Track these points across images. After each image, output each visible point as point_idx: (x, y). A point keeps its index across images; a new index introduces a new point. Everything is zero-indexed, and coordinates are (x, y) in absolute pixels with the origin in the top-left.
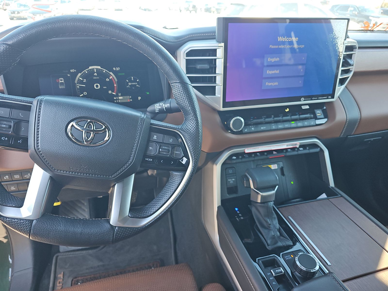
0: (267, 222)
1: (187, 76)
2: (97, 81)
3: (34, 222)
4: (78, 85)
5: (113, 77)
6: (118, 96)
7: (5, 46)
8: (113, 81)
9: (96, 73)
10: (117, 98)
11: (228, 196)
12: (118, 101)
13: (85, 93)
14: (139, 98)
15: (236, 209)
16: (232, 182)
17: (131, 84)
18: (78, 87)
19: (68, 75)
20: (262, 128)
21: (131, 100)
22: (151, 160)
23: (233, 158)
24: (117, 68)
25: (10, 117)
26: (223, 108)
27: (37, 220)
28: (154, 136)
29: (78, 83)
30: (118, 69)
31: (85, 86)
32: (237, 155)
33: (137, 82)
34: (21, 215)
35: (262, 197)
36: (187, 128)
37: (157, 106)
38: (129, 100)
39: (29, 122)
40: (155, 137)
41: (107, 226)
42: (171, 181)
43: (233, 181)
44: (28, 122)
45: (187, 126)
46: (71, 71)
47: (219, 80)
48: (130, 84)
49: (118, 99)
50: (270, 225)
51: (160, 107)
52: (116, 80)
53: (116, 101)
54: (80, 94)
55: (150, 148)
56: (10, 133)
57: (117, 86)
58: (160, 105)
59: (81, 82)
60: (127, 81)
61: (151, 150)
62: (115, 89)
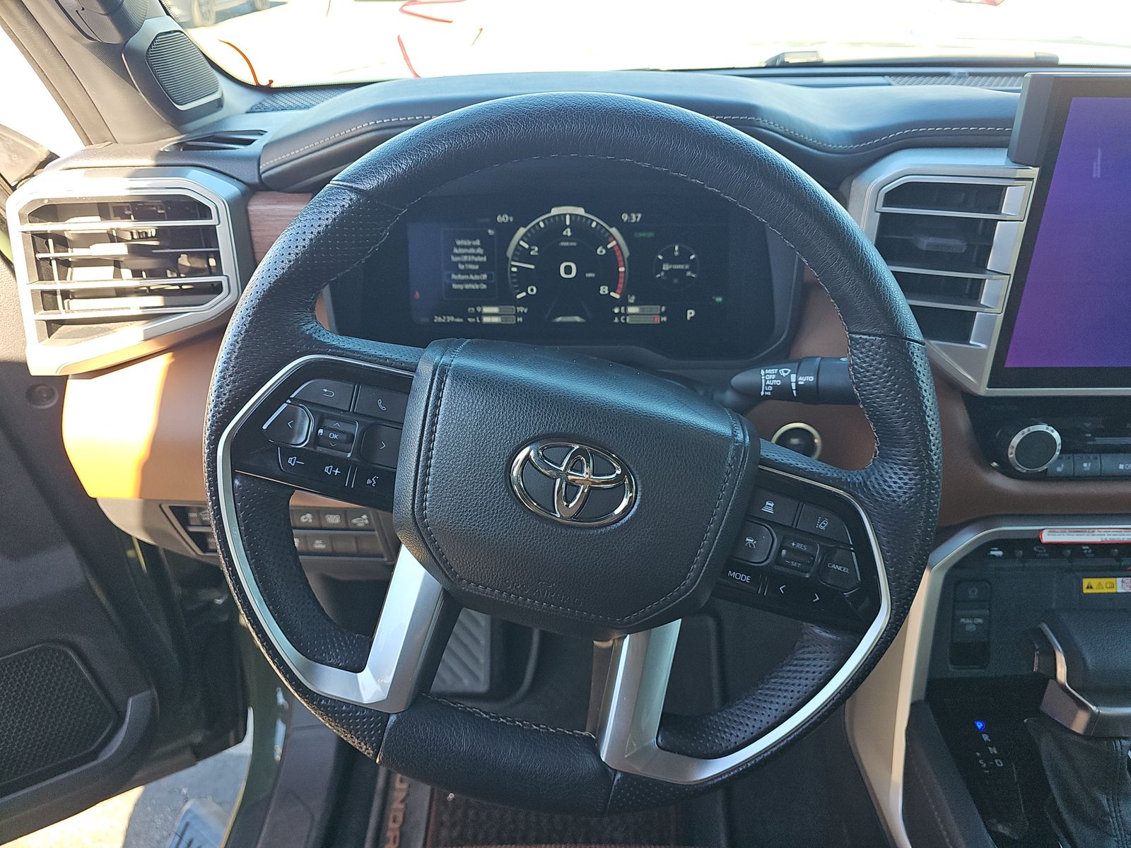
0: (1096, 804)
1: (910, 306)
2: (568, 255)
3: (393, 718)
4: (513, 263)
5: (618, 244)
6: (627, 304)
7: (353, 196)
8: (616, 257)
9: (569, 230)
10: (623, 311)
11: (953, 671)
12: (625, 319)
13: (532, 290)
14: (691, 314)
15: (980, 725)
16: (971, 628)
17: (670, 267)
18: (514, 269)
19: (490, 231)
20: (1121, 467)
21: (664, 319)
22: (747, 579)
23: (992, 553)
24: (634, 216)
25: (351, 410)
26: (988, 387)
27: (400, 714)
28: (767, 503)
29: (516, 259)
30: (637, 218)
31: (532, 267)
32: (1004, 543)
33: (689, 262)
34: (360, 695)
35: (1095, 719)
36: (887, 489)
37: (770, 377)
38: (659, 317)
39: (404, 428)
40: (769, 507)
41: (590, 762)
42: (803, 653)
43: (978, 625)
44: (399, 425)
45: (885, 481)
46: (500, 219)
47: (995, 293)
48: (666, 267)
49: (626, 314)
50: (1106, 814)
51: (778, 382)
52: (626, 253)
53: (620, 319)
54: (518, 291)
55: (747, 540)
56: (349, 455)
57: (627, 272)
58: (778, 376)
59: (522, 255)
60: (660, 257)
61: (750, 549)
62: (621, 280)
